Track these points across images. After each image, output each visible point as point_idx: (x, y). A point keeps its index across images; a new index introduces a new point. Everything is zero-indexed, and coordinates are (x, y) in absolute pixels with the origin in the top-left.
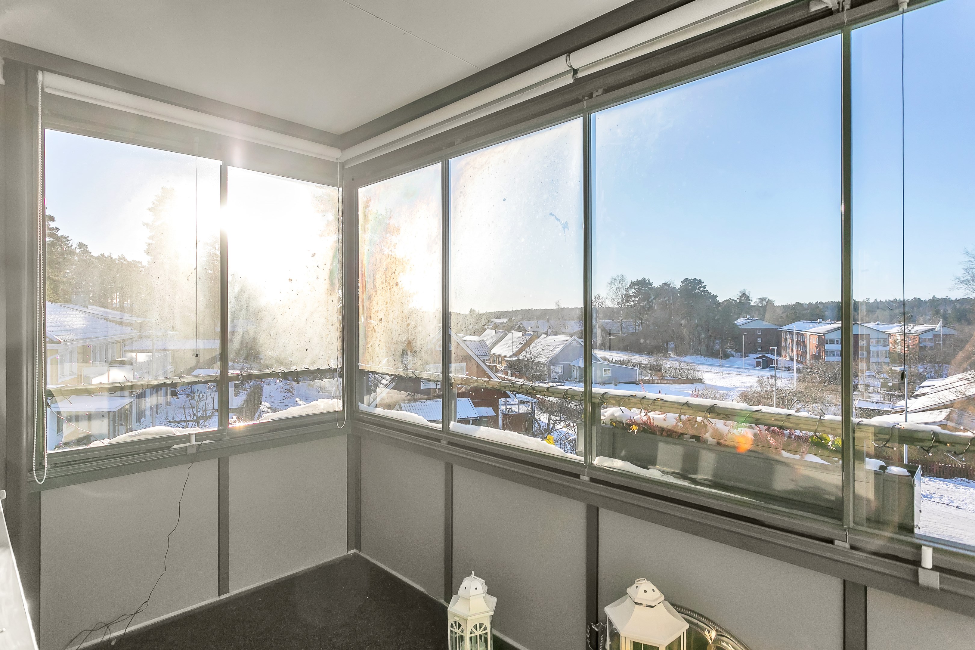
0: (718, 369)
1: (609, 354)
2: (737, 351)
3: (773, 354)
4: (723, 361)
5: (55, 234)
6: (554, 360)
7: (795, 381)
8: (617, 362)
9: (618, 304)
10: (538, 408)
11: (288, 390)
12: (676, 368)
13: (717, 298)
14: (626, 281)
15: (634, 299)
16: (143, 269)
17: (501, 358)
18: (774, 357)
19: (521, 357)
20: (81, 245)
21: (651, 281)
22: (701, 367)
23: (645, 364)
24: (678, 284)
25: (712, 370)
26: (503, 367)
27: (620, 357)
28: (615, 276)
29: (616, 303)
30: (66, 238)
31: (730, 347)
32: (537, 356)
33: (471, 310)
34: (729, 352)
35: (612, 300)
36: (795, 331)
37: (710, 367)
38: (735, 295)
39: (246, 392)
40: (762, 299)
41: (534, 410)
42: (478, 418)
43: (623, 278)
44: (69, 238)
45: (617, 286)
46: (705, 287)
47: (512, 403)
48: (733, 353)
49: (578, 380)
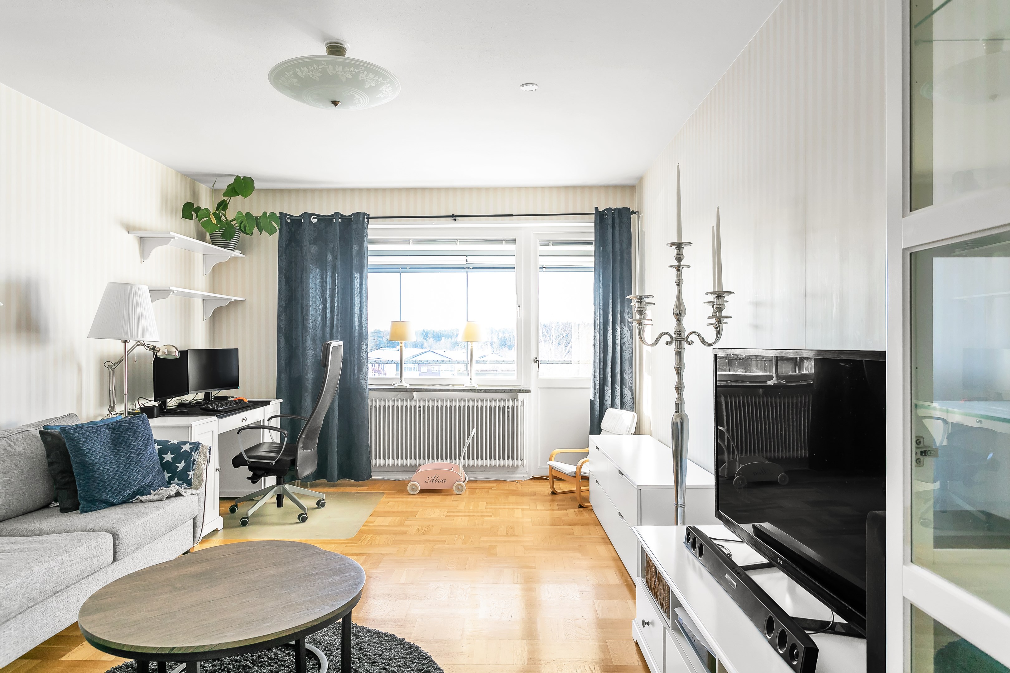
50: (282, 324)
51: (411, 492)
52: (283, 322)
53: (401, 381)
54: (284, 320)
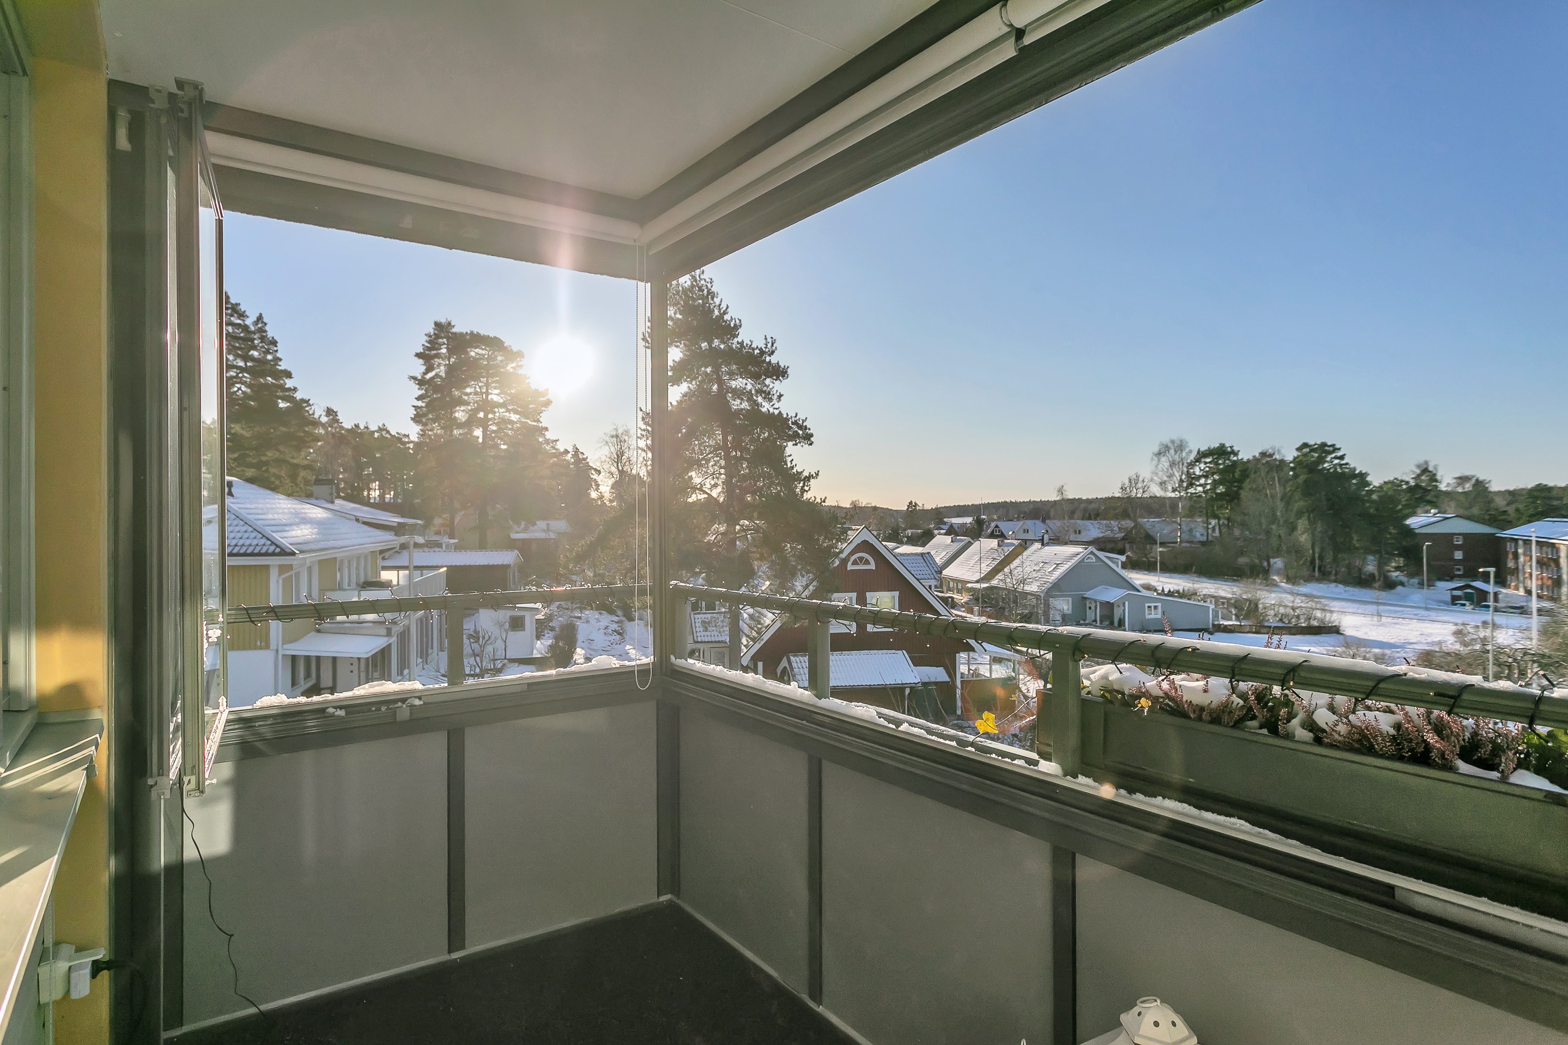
0: (1372, 608)
1: (1156, 578)
2: (1411, 575)
3: (1487, 581)
4: (1383, 595)
5: (293, 397)
6: (1057, 588)
7: (1535, 634)
8: (1170, 594)
9: (1174, 490)
10: (1025, 671)
11: (615, 631)
12: (1286, 606)
13: (1369, 479)
14: (1187, 450)
15: (1202, 481)
16: (411, 446)
17: (961, 585)
18: (1490, 588)
19: (994, 582)
20: (330, 412)
21: (1236, 449)
22: (1336, 605)
23: (1225, 598)
24: (1290, 454)
25: (1360, 611)
26: (965, 600)
27: (1179, 585)
28: (1166, 440)
29: (1170, 488)
30: (307, 402)
31: (1397, 568)
32: (1023, 581)
33: (911, 503)
34: (1394, 578)
35: (1162, 484)
36: (1534, 539)
37: (1356, 605)
38: (1406, 473)
39: (553, 633)
40: (1463, 480)
41: (1017, 673)
42: (920, 685)
43: (1181, 446)
44: (311, 402)
45: (1171, 459)
46: (1342, 458)
47: (980, 660)
48: (1404, 579)
49: (1098, 624)
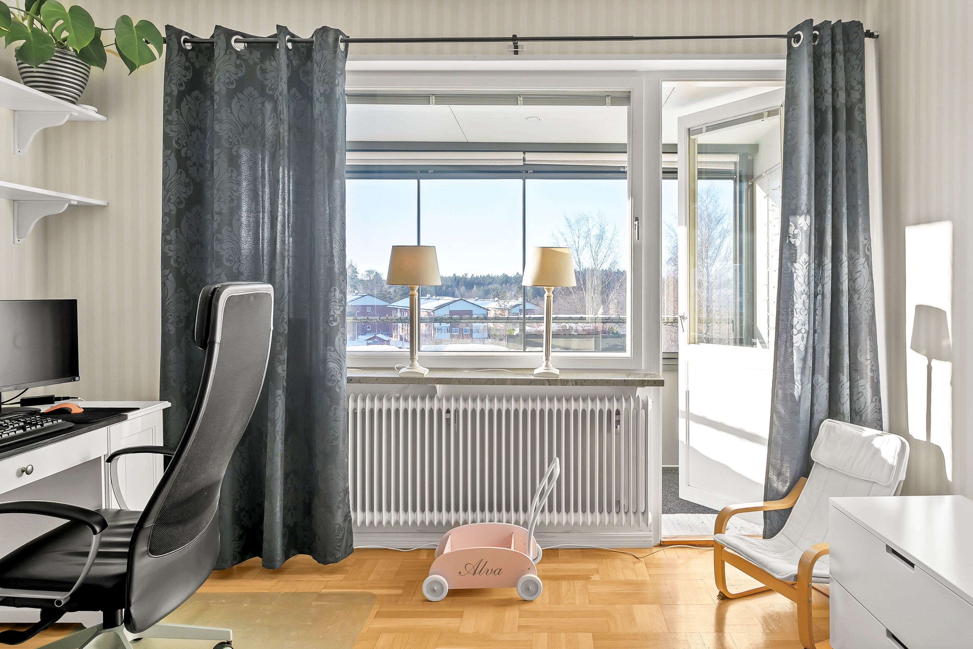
40: (370, 272)
50: (170, 250)
51: (429, 597)
52: (172, 247)
53: (412, 362)
54: (173, 243)
